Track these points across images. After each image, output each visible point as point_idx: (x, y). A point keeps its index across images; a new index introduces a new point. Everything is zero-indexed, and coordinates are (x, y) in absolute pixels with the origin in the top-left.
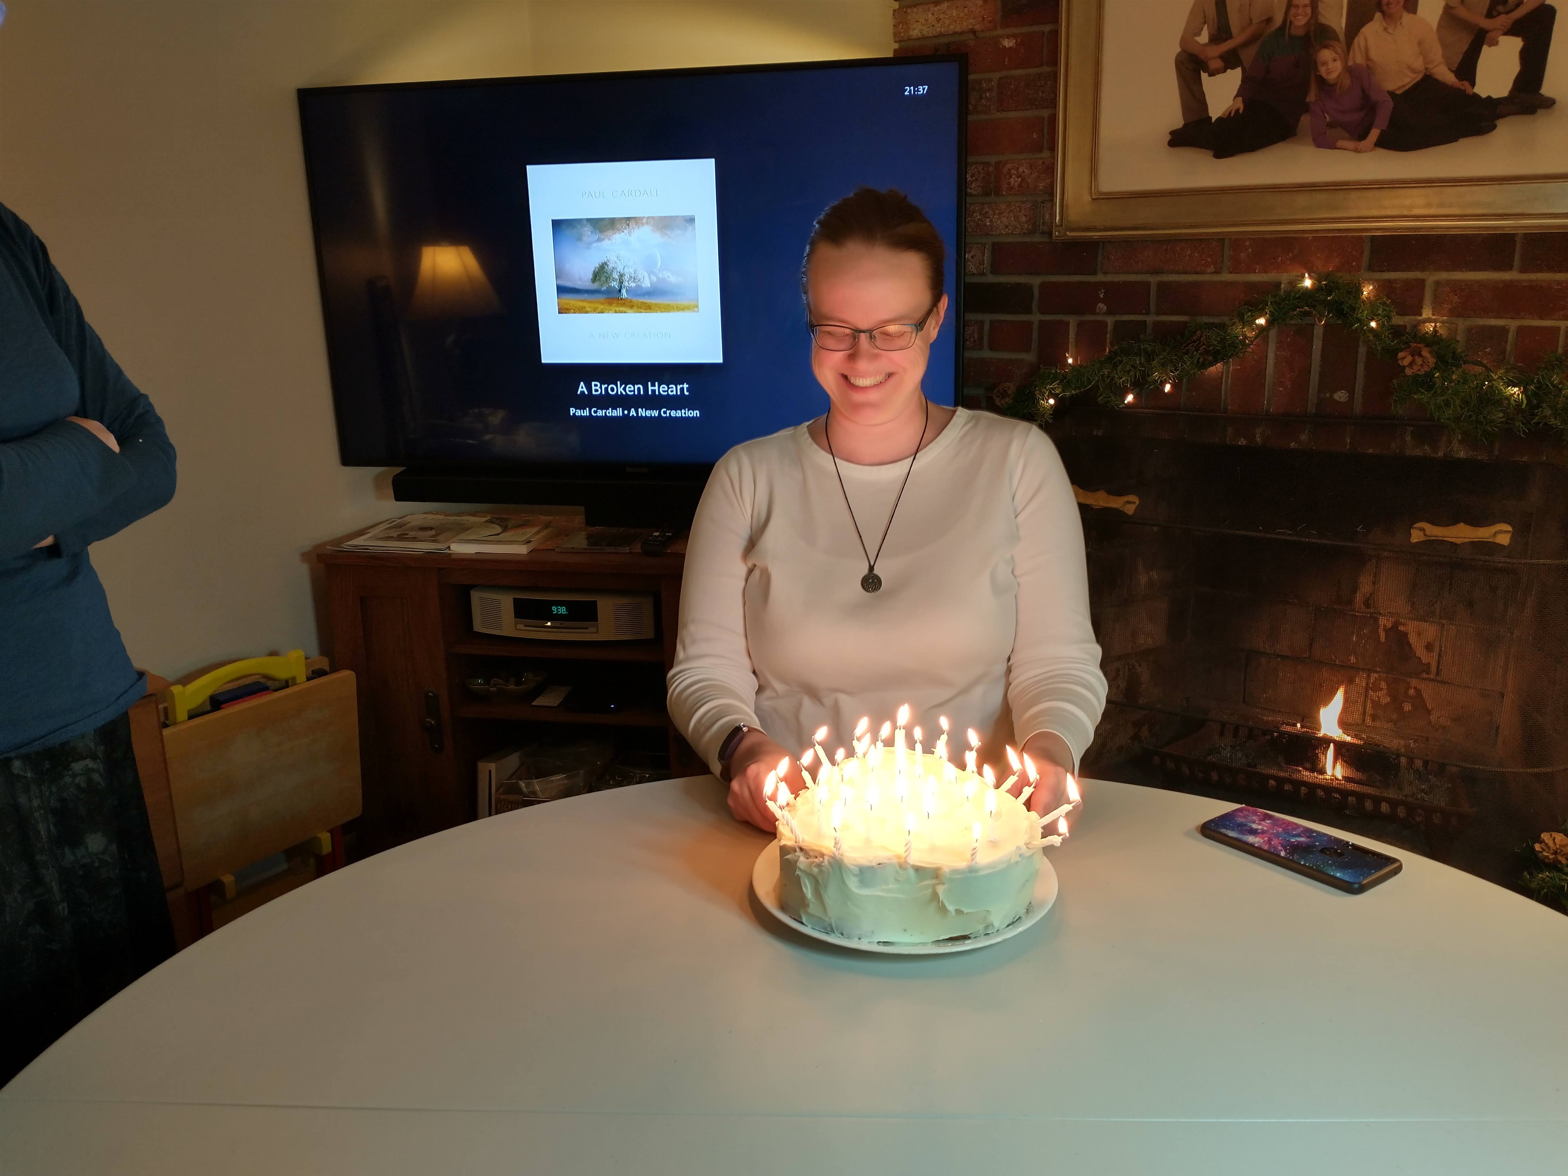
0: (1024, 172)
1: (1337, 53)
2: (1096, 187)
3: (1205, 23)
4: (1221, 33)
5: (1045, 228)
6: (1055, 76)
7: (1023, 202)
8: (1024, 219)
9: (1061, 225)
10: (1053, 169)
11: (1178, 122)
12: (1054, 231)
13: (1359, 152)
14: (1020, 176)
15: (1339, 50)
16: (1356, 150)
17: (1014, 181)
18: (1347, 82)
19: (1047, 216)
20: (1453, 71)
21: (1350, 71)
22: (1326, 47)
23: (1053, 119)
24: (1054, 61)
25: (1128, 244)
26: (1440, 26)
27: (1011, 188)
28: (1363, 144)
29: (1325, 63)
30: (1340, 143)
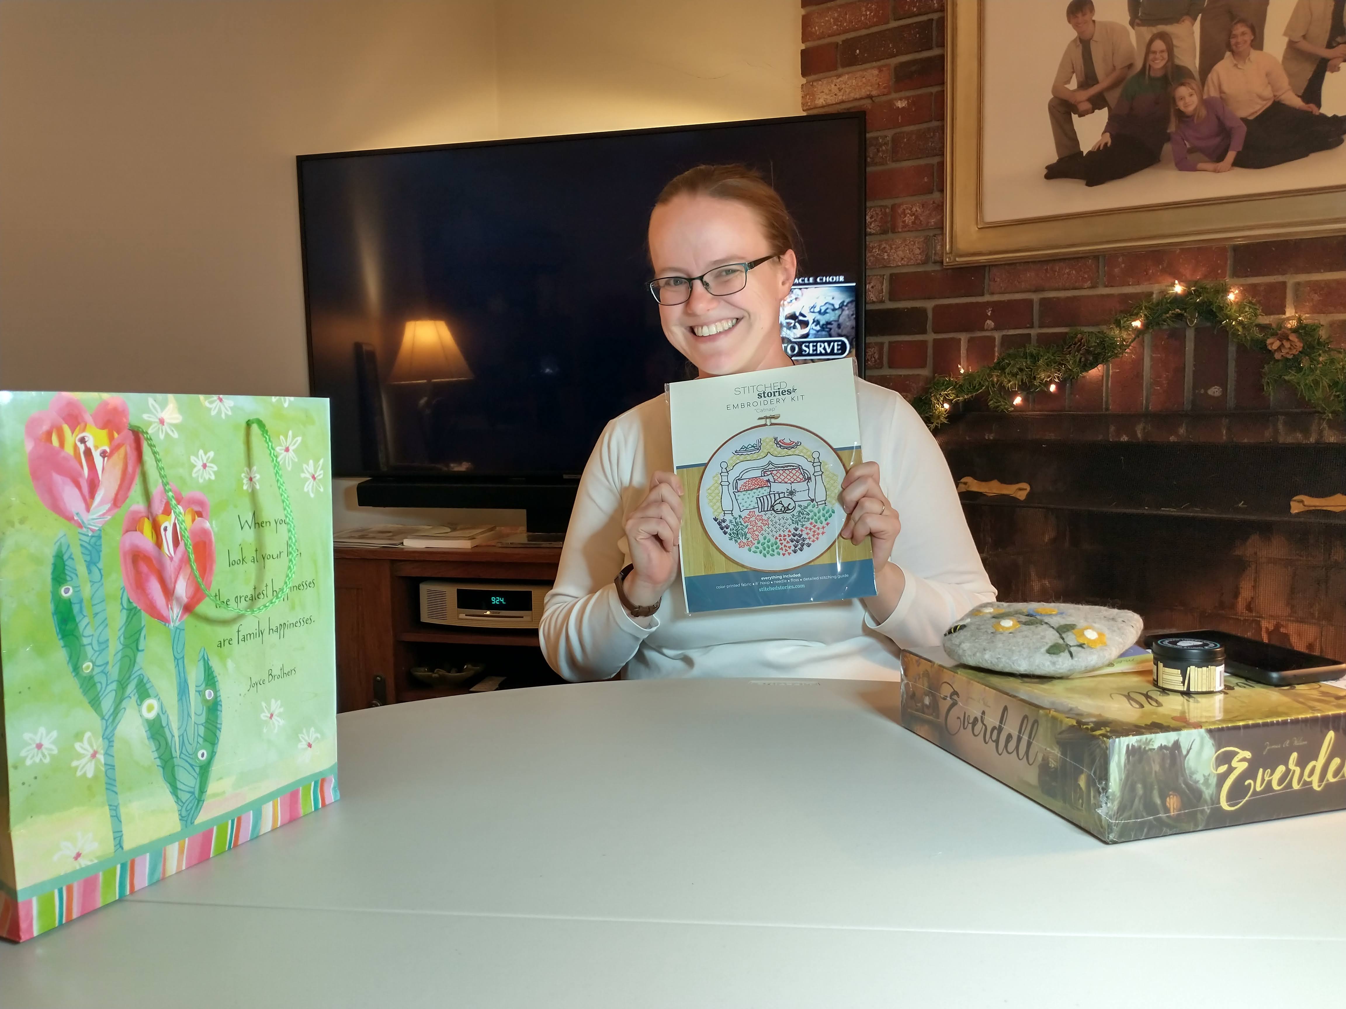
0: (916, 211)
1: (1193, 89)
2: (982, 217)
3: (1073, 72)
4: (1088, 80)
5: (938, 258)
6: (942, 129)
7: (916, 237)
8: (917, 251)
9: (951, 253)
10: (943, 206)
11: (1053, 158)
12: (944, 258)
13: (1219, 172)
14: (914, 214)
15: (1195, 87)
16: (1216, 171)
17: (909, 219)
18: (1203, 112)
19: (939, 247)
20: (1299, 96)
21: (1207, 103)
22: (1183, 84)
23: (942, 165)
24: (942, 118)
25: (1011, 265)
26: (1285, 58)
27: (905, 226)
28: (1221, 164)
29: (1182, 98)
30: (1200, 165)
